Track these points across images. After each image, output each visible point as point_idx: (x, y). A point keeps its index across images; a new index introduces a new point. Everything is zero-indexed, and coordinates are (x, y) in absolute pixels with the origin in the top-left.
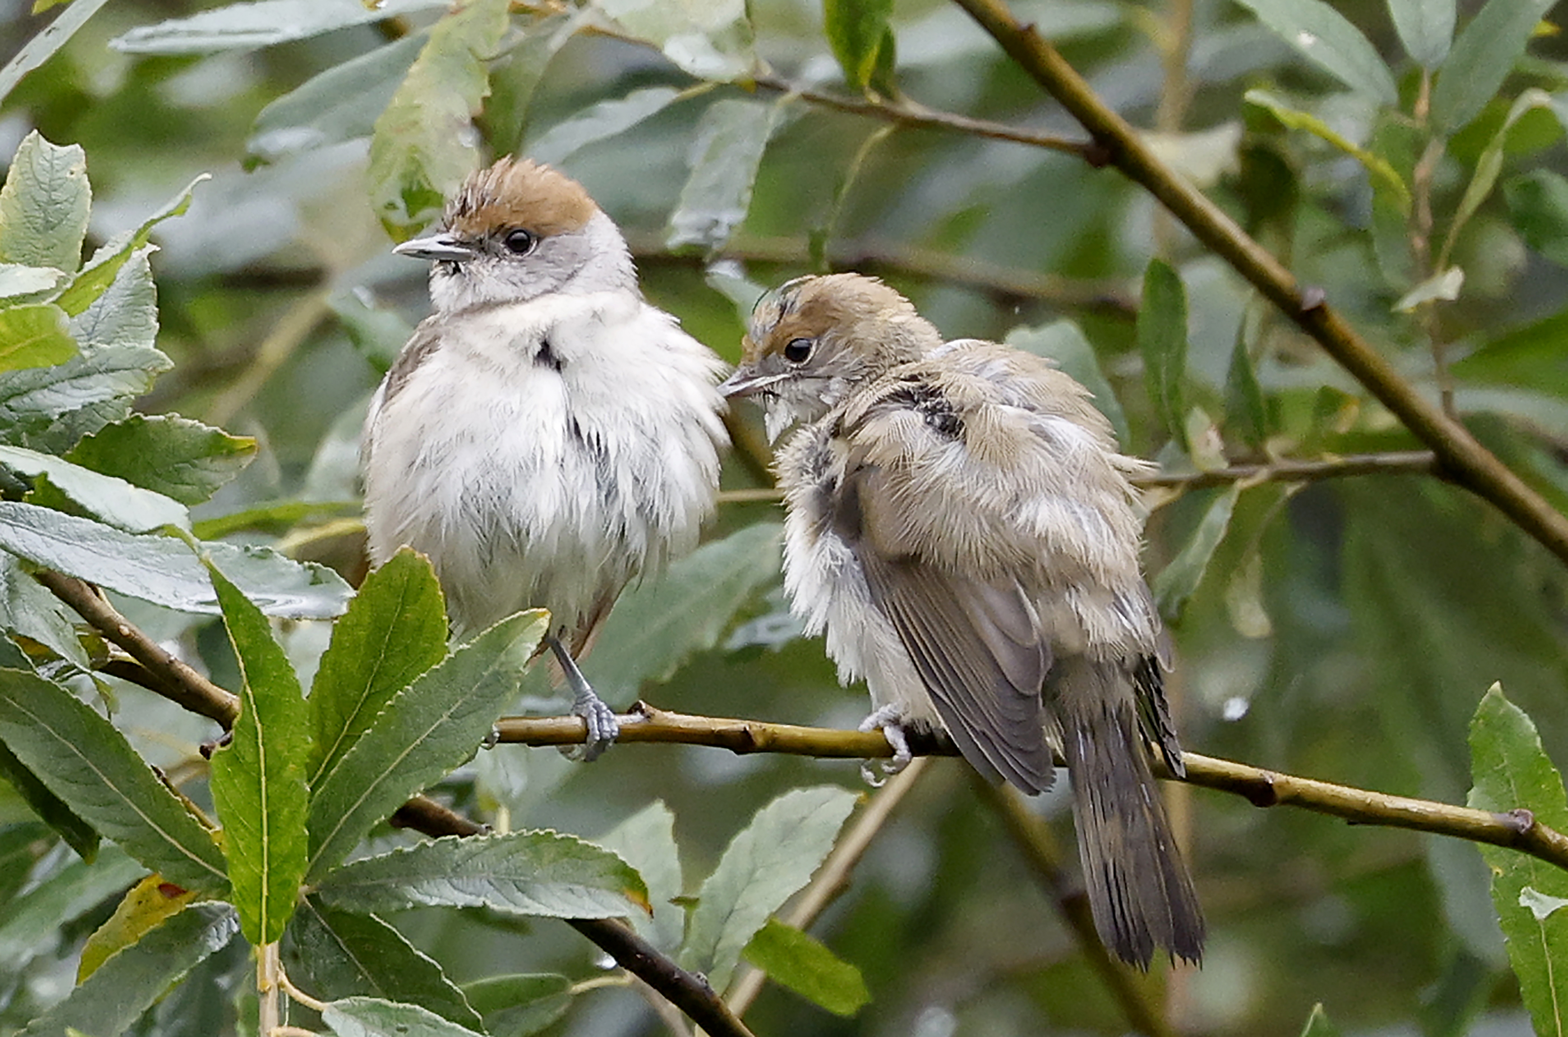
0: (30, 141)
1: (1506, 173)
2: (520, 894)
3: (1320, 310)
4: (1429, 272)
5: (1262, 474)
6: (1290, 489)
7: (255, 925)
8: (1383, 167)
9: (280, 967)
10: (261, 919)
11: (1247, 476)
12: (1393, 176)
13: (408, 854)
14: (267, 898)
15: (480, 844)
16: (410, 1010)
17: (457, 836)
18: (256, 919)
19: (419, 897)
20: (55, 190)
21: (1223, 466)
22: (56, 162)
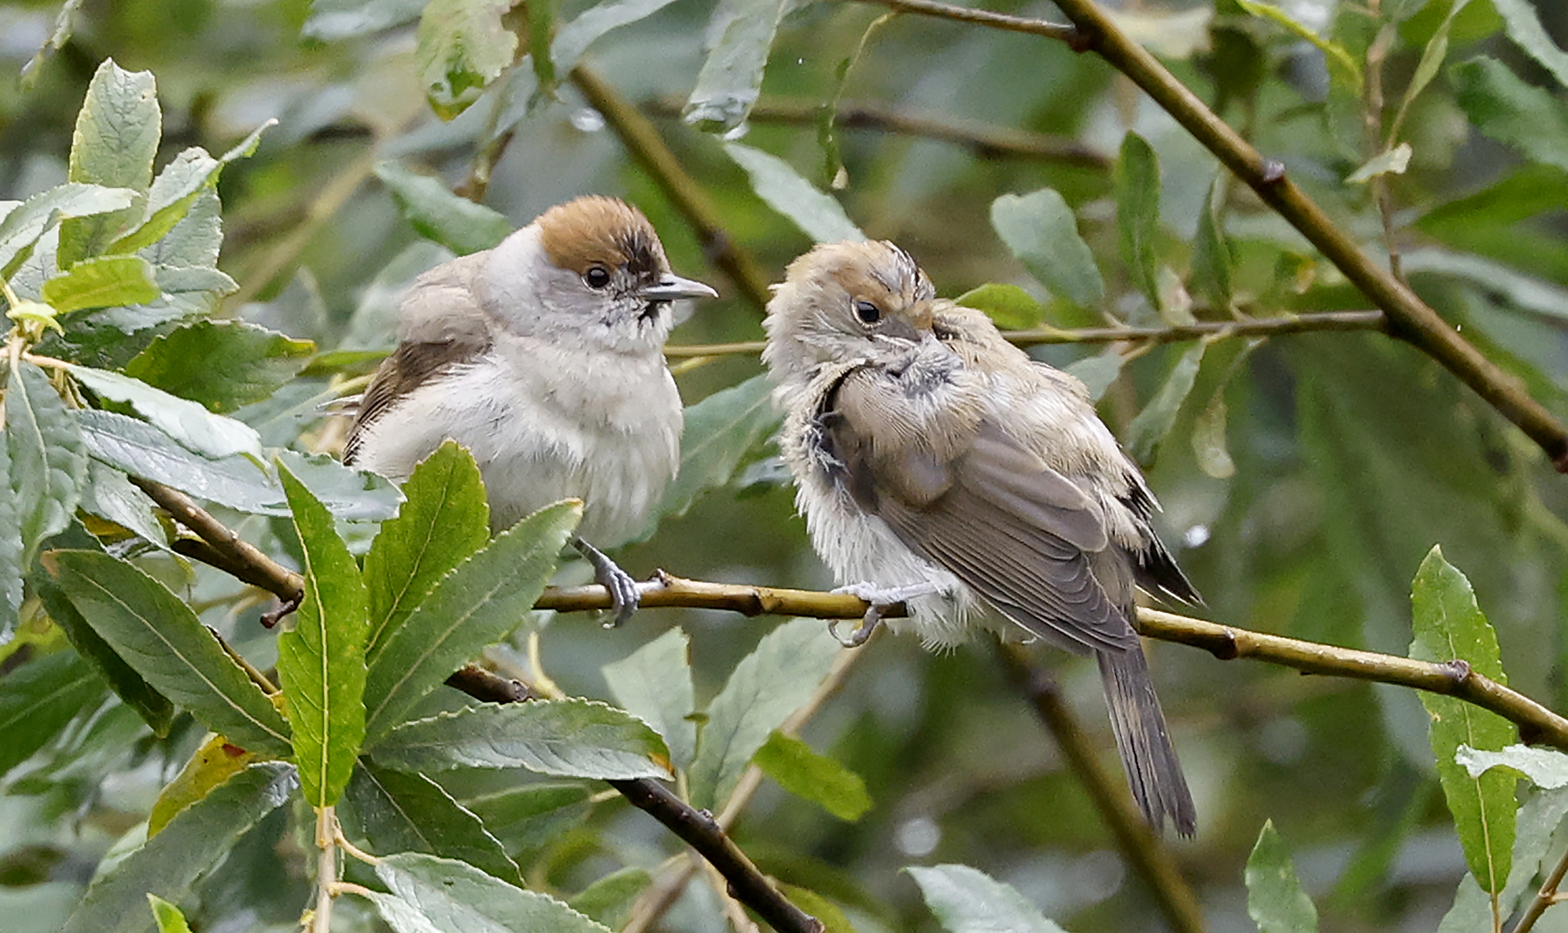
0: (105, 68)
1: (1452, 56)
2: (555, 757)
3: (1280, 181)
4: (1380, 148)
5: (1226, 330)
6: (1253, 344)
7: (316, 788)
8: (1338, 51)
9: (336, 824)
10: (321, 785)
11: (1213, 331)
12: (1349, 61)
13: (453, 719)
14: (327, 765)
15: (517, 710)
16: (456, 866)
17: (497, 704)
18: (316, 785)
19: (464, 760)
20: (128, 113)
21: (1191, 322)
22: (129, 87)
